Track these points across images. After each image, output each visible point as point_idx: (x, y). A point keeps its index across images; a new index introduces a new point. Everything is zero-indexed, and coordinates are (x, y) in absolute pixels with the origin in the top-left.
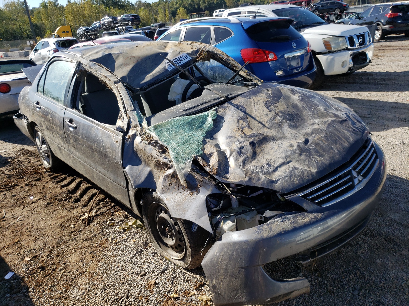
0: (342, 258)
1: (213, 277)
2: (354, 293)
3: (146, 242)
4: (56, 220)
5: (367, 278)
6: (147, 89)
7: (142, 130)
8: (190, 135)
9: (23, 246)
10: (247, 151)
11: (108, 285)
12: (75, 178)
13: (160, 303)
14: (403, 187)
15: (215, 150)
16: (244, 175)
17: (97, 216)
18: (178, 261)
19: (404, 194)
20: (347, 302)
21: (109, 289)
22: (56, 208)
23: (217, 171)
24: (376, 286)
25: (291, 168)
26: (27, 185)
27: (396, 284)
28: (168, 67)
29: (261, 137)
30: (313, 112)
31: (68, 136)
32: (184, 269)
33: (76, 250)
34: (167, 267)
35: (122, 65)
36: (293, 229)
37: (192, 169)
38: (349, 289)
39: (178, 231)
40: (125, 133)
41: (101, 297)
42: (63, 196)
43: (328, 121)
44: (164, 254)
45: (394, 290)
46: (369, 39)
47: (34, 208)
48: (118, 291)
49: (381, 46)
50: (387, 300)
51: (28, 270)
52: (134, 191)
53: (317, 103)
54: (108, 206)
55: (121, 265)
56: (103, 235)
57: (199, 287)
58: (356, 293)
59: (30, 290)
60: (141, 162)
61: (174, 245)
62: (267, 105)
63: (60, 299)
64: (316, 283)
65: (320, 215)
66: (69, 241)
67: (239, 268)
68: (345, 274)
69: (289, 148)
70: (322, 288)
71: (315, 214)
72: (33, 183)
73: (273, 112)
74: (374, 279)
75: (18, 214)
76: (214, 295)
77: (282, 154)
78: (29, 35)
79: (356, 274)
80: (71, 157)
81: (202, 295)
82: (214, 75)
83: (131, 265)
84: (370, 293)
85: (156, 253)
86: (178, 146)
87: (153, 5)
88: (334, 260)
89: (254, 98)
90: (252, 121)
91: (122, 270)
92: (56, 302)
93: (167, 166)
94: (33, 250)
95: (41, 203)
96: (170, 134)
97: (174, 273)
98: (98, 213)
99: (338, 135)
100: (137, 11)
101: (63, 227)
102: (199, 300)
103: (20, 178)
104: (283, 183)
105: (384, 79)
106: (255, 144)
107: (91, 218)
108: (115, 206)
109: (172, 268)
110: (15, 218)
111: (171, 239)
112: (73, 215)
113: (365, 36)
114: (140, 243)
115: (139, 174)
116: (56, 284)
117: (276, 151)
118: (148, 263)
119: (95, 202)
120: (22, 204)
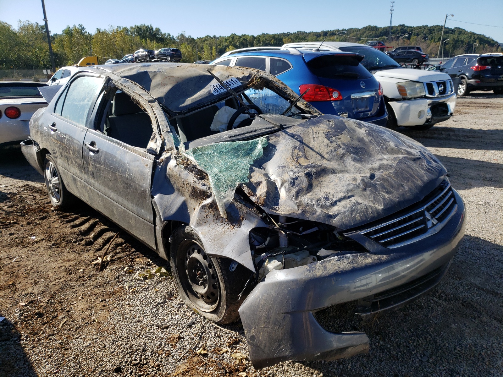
0: (410, 321)
1: (252, 326)
2: (422, 360)
3: (171, 292)
4: (62, 263)
5: (438, 343)
6: (186, 113)
7: (178, 153)
8: (234, 161)
9: (18, 289)
10: (302, 182)
11: (120, 337)
12: (89, 218)
13: (184, 359)
14: (486, 249)
15: (263, 179)
16: (297, 208)
17: (112, 261)
18: (209, 314)
19: (486, 257)
20: (413, 369)
21: (121, 341)
22: (63, 251)
23: (265, 201)
24: (449, 353)
25: (353, 203)
26: (29, 223)
27: (474, 352)
28: (214, 92)
29: (319, 169)
30: (381, 147)
31: (86, 162)
32: (216, 323)
33: (84, 297)
34: (196, 320)
35: (159, 84)
36: (352, 269)
37: (234, 198)
38: (416, 356)
39: (213, 275)
40: (158, 156)
41: (110, 349)
42: (72, 238)
43: (399, 157)
44: (193, 306)
45: (471, 359)
46: (451, 88)
47: (35, 248)
48: (132, 343)
49: (465, 103)
50: (462, 369)
51: (21, 316)
52: (163, 226)
53: (387, 138)
54: (127, 251)
55: (138, 315)
56: (118, 282)
57: (233, 344)
58: (425, 359)
59: (22, 338)
60: (174, 190)
61: (206, 293)
62: (328, 136)
63: (59, 349)
64: (376, 346)
65: (384, 257)
66: (76, 287)
67: (285, 313)
68: (412, 338)
69: (351, 182)
70: (383, 352)
71: (379, 256)
72: (36, 221)
73: (334, 144)
74: (447, 345)
75: (16, 254)
76: (252, 349)
77: (342, 187)
78: (46, 65)
79: (426, 338)
80: (88, 189)
81: (236, 353)
82: (266, 107)
83: (151, 316)
84: (442, 361)
85: (183, 304)
86: (220, 172)
87: (198, 41)
88: (400, 323)
89: (313, 128)
90: (309, 152)
91: (139, 321)
92: (54, 353)
93: (204, 195)
94: (30, 294)
95: (44, 244)
96: (211, 159)
97: (203, 327)
98: (114, 258)
99: (410, 172)
100: (178, 46)
101: (69, 271)
102: (233, 358)
103: (21, 216)
104: (342, 218)
105: (467, 136)
106: (311, 175)
107: (106, 263)
108: (136, 252)
109: (201, 322)
110: (11, 258)
111: (203, 287)
112: (83, 259)
113: (447, 84)
114: (164, 293)
115: (171, 204)
116: (55, 333)
117: (335, 185)
118: (171, 315)
119: (111, 246)
120: (21, 244)
